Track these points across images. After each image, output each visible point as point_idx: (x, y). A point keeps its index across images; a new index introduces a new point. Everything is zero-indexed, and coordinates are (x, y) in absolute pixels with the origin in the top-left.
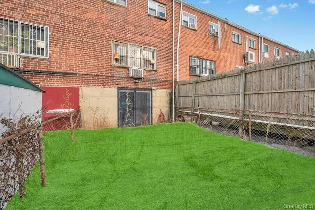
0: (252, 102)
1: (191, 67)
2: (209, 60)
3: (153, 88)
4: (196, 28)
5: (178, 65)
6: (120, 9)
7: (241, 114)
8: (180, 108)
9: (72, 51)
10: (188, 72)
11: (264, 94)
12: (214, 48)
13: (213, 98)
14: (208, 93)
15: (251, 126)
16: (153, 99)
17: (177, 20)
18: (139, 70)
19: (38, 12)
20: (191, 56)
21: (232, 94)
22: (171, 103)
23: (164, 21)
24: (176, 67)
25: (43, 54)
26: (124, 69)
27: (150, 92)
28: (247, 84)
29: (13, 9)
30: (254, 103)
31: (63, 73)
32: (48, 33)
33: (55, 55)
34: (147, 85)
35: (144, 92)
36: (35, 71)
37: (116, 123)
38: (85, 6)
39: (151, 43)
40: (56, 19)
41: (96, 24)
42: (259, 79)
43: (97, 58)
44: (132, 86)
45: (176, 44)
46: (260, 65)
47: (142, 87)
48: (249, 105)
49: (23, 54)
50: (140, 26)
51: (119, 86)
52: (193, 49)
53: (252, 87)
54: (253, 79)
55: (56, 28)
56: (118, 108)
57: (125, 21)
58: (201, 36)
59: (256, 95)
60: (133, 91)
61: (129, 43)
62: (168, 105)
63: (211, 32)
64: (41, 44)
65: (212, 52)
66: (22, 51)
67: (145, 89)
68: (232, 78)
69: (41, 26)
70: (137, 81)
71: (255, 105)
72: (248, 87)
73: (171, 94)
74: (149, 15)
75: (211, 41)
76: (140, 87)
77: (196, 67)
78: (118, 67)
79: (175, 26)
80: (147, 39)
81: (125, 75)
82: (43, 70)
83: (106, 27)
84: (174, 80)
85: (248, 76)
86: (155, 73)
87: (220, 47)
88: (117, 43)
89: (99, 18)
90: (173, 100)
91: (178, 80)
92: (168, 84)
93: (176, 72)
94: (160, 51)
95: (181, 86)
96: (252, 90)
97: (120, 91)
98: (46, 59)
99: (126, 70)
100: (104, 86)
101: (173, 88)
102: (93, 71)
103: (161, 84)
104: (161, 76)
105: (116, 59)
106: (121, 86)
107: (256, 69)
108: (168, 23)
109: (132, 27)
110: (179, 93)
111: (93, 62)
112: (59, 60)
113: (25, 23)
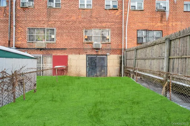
0: (176, 66)
1: (137, 38)
2: (156, 31)
3: (107, 54)
4: (143, 9)
5: (126, 38)
6: (88, 11)
7: (165, 76)
8: (127, 67)
9: (65, 37)
10: (136, 42)
11: (187, 59)
12: (161, 20)
13: (147, 61)
14: (144, 57)
15: (172, 87)
16: (108, 61)
17: (126, 7)
18: (98, 44)
19: (52, 22)
20: (138, 30)
21: (159, 58)
22: (121, 64)
23: (116, 11)
24: (125, 40)
25: (54, 41)
26: (90, 44)
27: (106, 57)
28: (172, 50)
29: (44, 23)
30: (177, 67)
31: (61, 49)
32: (55, 31)
33: (58, 41)
34: (104, 53)
35: (102, 56)
36: (51, 49)
37: (85, 74)
38: (71, 14)
39: (107, 26)
40: (58, 24)
41: (75, 22)
42: (183, 45)
43: (76, 40)
44: (95, 54)
45: (125, 24)
46: (184, 31)
47: (100, 54)
48: (173, 68)
49: (47, 42)
50: (100, 17)
51: (87, 54)
52: (140, 24)
53: (176, 52)
54: (177, 45)
55: (59, 28)
56: (87, 66)
57: (91, 17)
58: (147, 14)
59: (180, 59)
60: (95, 56)
61: (93, 29)
62: (119, 65)
63: (158, 8)
64: (53, 36)
65: (159, 24)
66: (47, 41)
67: (102, 55)
68: (160, 45)
69: (53, 28)
70: (97, 50)
71: (178, 69)
72: (172, 53)
73: (121, 58)
74: (105, 10)
75: (158, 15)
76: (99, 54)
77: (142, 38)
78: (86, 43)
79: (125, 11)
80: (104, 25)
81: (90, 47)
82: (54, 48)
83: (80, 22)
84: (123, 48)
85: (172, 43)
86: (109, 44)
87: (168, 18)
88: (86, 30)
89: (77, 18)
90: (123, 62)
91: (126, 48)
92: (119, 51)
93: (125, 42)
94: (113, 30)
95: (128, 52)
96: (176, 55)
97: (88, 56)
98: (55, 43)
99: (91, 44)
100: (79, 54)
101: (123, 54)
102: (74, 46)
103: (113, 51)
104: (114, 46)
105: (85, 39)
106: (88, 54)
107: (180, 35)
108: (120, 11)
109: (95, 19)
110: (126, 57)
111: (74, 42)
112: (60, 43)
113: (48, 28)
